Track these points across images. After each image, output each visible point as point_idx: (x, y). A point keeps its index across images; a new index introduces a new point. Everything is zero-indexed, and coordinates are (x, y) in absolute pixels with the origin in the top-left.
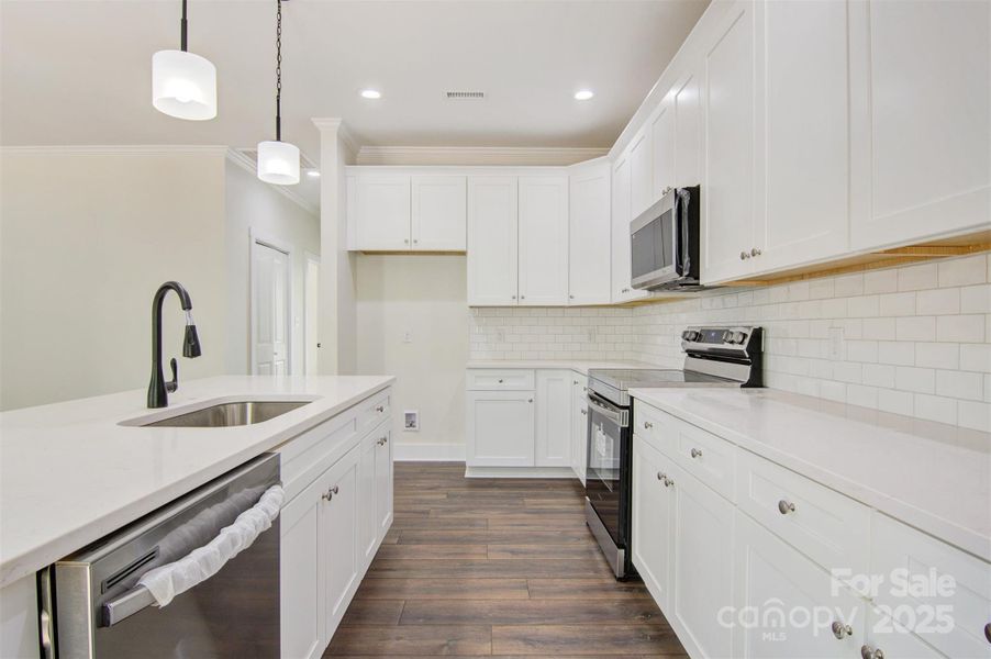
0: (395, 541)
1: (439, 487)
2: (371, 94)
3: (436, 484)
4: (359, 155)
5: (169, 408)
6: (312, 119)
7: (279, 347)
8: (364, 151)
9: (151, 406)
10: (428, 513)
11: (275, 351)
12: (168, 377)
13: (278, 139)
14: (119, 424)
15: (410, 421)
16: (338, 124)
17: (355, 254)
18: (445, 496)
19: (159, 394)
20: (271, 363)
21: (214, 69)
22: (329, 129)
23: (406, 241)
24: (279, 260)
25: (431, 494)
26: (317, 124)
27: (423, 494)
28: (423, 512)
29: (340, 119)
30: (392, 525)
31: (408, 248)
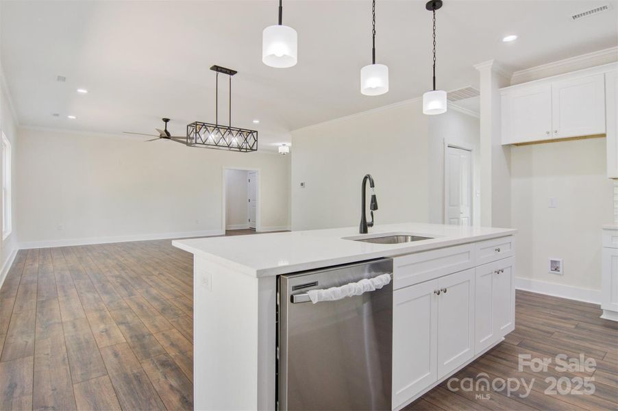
0: (516, 344)
1: (572, 319)
2: (510, 38)
3: (570, 317)
4: (512, 79)
5: (368, 234)
6: (475, 66)
7: (464, 210)
8: (516, 74)
9: (361, 233)
10: (552, 334)
11: (462, 211)
12: (369, 220)
13: (434, 89)
14: (342, 238)
15: (555, 267)
16: (492, 64)
17: (508, 147)
18: (573, 327)
19: (365, 227)
20: (458, 218)
21: (387, 68)
22: (485, 70)
23: (548, 133)
24: (464, 155)
25: (561, 322)
26: (477, 68)
27: (554, 320)
28: (548, 332)
29: (493, 60)
30: (513, 332)
31: (550, 137)
